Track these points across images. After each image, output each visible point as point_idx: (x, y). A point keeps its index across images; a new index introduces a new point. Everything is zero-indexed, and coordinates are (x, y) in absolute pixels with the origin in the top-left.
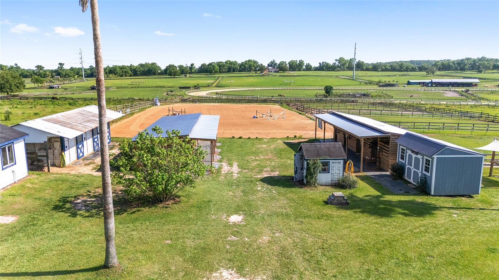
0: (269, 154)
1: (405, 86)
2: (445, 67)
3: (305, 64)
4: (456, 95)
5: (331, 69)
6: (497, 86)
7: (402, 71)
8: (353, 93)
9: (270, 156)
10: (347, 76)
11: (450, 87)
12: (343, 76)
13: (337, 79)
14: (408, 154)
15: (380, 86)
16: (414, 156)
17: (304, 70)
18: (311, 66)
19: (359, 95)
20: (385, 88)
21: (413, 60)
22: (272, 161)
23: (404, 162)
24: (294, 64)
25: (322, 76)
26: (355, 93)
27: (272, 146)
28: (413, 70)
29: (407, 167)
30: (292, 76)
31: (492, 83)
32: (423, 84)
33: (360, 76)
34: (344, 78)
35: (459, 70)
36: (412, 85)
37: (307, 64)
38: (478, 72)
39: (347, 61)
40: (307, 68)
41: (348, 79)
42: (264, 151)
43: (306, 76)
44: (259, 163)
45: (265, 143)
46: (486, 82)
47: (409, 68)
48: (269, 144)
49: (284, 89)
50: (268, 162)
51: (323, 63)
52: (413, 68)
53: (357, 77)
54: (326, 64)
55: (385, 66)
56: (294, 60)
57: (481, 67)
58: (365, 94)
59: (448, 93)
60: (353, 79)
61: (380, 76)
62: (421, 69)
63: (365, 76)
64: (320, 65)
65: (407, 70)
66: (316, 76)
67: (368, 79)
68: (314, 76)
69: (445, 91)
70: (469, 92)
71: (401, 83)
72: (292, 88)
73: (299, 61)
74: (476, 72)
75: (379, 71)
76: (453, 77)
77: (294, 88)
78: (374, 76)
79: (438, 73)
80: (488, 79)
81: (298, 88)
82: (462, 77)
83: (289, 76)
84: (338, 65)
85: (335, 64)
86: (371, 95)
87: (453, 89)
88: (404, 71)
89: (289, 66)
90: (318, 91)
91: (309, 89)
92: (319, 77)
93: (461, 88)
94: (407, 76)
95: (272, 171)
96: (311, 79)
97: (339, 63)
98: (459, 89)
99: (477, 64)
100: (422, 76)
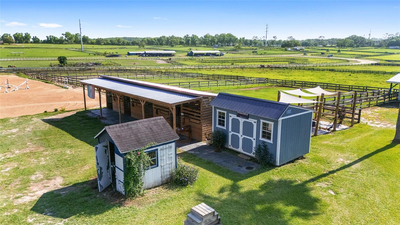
0: (29, 144)
1: (127, 57)
2: (150, 42)
3: (32, 37)
4: (164, 62)
5: (59, 43)
6: (186, 56)
7: (120, 45)
8: (86, 63)
9: (30, 146)
10: (76, 49)
11: (158, 57)
12: (72, 48)
13: (67, 51)
14: (230, 119)
15: (107, 57)
16: (242, 120)
17: (31, 43)
18: (38, 39)
19: (91, 64)
20: (111, 58)
21: (125, 37)
22: (38, 157)
23: (225, 128)
24: (20, 37)
25: (52, 48)
26: (87, 62)
27: (28, 129)
28: (128, 44)
29: (230, 134)
30: (20, 48)
31: (182, 53)
32: (139, 55)
33: (87, 49)
34: (73, 50)
35: (159, 45)
36: (131, 56)
37: (34, 37)
38: (171, 46)
39: (73, 36)
40: (34, 41)
41: (78, 51)
42: (17, 140)
43: (35, 48)
44: (16, 166)
45: (14, 126)
46: (179, 53)
47: (125, 43)
48: (21, 127)
49: (13, 60)
50: (32, 160)
51: (50, 37)
52: (127, 43)
53: (85, 49)
54: (53, 38)
55: (106, 41)
56: (19, 33)
57: (173, 42)
58: (97, 63)
59: (159, 61)
60: (82, 51)
61: (104, 49)
62: (134, 43)
63: (92, 49)
64: (48, 38)
65: (123, 44)
66: (45, 48)
67: (96, 51)
68: (44, 48)
69: (156, 60)
70: (172, 60)
71: (123, 54)
72: (23, 59)
73: (25, 34)
74: (170, 47)
75: (102, 45)
76: (157, 50)
77: (24, 59)
78: (99, 49)
79: (146, 47)
80: (179, 51)
81: (29, 59)
82: (163, 49)
83: (16, 48)
84: (65, 39)
85: (62, 38)
86: (102, 64)
87: (161, 58)
88: (122, 45)
89: (15, 38)
90: (52, 62)
91: (41, 60)
92: (49, 49)
93: (165, 58)
94: (125, 48)
95: (48, 178)
96: (42, 51)
97: (66, 37)
98: (164, 58)
99: (170, 40)
100: (136, 49)
